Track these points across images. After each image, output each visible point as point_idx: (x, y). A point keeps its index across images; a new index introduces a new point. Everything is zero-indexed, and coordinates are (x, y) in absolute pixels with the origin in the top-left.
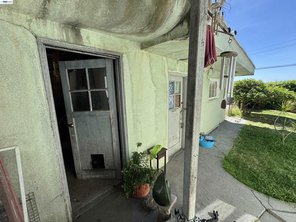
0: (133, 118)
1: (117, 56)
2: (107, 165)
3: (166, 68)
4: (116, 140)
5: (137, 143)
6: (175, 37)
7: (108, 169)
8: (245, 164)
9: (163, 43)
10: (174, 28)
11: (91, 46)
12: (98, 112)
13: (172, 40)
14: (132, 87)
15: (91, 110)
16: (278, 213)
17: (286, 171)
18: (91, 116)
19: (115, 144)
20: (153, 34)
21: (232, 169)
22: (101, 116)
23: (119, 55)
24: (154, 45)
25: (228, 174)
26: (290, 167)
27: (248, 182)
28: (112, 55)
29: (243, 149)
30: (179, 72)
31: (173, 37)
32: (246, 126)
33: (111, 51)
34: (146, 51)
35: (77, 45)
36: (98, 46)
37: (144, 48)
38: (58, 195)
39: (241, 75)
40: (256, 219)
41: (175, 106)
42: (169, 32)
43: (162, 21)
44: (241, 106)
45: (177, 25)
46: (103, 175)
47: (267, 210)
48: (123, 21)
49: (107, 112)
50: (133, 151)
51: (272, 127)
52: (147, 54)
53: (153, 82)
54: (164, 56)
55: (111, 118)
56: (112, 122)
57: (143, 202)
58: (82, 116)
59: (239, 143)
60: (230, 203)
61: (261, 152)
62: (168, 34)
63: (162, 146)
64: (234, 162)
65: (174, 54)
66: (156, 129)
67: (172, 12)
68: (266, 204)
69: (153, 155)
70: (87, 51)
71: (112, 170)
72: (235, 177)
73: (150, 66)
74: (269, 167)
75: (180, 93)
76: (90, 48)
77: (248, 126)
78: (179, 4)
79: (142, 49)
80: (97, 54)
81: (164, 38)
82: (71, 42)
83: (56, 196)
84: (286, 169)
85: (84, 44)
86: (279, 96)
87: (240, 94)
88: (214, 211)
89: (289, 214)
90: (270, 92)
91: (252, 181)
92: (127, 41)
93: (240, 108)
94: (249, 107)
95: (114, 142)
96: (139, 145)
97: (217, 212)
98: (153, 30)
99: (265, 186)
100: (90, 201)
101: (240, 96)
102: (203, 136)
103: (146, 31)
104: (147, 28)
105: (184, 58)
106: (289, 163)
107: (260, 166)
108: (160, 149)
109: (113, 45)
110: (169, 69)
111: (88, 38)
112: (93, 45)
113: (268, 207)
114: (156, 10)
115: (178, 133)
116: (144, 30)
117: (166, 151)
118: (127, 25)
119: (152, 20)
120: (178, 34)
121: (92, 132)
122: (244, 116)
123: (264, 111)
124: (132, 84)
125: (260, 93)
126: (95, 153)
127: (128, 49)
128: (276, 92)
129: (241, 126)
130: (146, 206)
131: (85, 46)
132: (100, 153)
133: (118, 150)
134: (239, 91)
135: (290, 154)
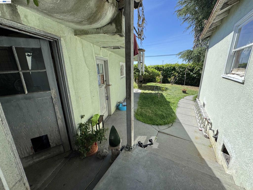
0: (75, 95)
1: (55, 39)
2: (52, 143)
3: (94, 53)
4: (60, 117)
5: (81, 116)
6: (107, 33)
7: (54, 147)
8: (145, 114)
9: (97, 35)
10: (106, 25)
11: (31, 25)
12: (35, 94)
13: (105, 34)
14: (72, 68)
15: (26, 92)
16: (162, 131)
17: (162, 112)
18: (26, 99)
19: (60, 122)
20: (89, 26)
21: (141, 118)
22: (40, 98)
23: (58, 38)
24: (88, 34)
25: (139, 122)
26: (163, 110)
27: (149, 122)
28: (51, 37)
29: (143, 106)
30: (102, 57)
31: (105, 31)
32: (141, 93)
33: (50, 34)
34: (79, 37)
35: (16, 23)
36: (38, 27)
37: (78, 35)
38: (16, 182)
39: (136, 60)
40: (155, 137)
41: (101, 84)
42: (102, 27)
43: (99, 19)
44: (137, 82)
45: (108, 24)
46: (50, 153)
47: (158, 132)
48: (69, 11)
49: (48, 92)
50: (79, 123)
51: (153, 92)
52: (80, 40)
53: (86, 64)
54: (91, 43)
55: (53, 97)
56: (55, 102)
57: (98, 155)
58: (12, 101)
59: (140, 104)
60: (144, 135)
61: (151, 106)
62: (101, 29)
63: (100, 114)
64: (140, 115)
65: (100, 43)
66: (92, 102)
67: (106, 15)
68: (158, 129)
69: (95, 122)
70: (26, 30)
71: (59, 145)
72: (143, 122)
73: (83, 50)
74: (155, 112)
75: (103, 73)
76: (30, 27)
77: (142, 93)
78: (111, 11)
79: (76, 35)
80: (35, 34)
81: (98, 31)
82: (8, 19)
83: (14, 184)
84: (161, 111)
85: (23, 23)
86: (154, 74)
87: (136, 74)
88: (138, 142)
89: (166, 130)
90: (150, 72)
91: (151, 121)
92: (63, 26)
93: (136, 82)
94: (141, 82)
95: (59, 119)
96: (82, 117)
97: (140, 141)
98: (91, 23)
99: (156, 121)
100: (45, 179)
101: (136, 75)
102: (121, 103)
103: (84, 23)
104: (86, 21)
105: (106, 46)
106: (162, 108)
107: (152, 113)
108: (98, 117)
109: (51, 28)
110: (96, 54)
111: (26, 16)
112: (32, 25)
113: (159, 130)
114: (96, 10)
115: (105, 104)
116: (84, 21)
117: (103, 117)
118: (71, 15)
119: (92, 16)
120: (109, 31)
121: (30, 115)
122: (139, 87)
123: (148, 84)
124: (71, 66)
125: (146, 72)
126: (37, 136)
127: (64, 34)
128: (153, 72)
129: (139, 94)
130: (101, 156)
131: (24, 25)
132: (43, 134)
133: (64, 126)
134: (135, 72)
135: (162, 104)
